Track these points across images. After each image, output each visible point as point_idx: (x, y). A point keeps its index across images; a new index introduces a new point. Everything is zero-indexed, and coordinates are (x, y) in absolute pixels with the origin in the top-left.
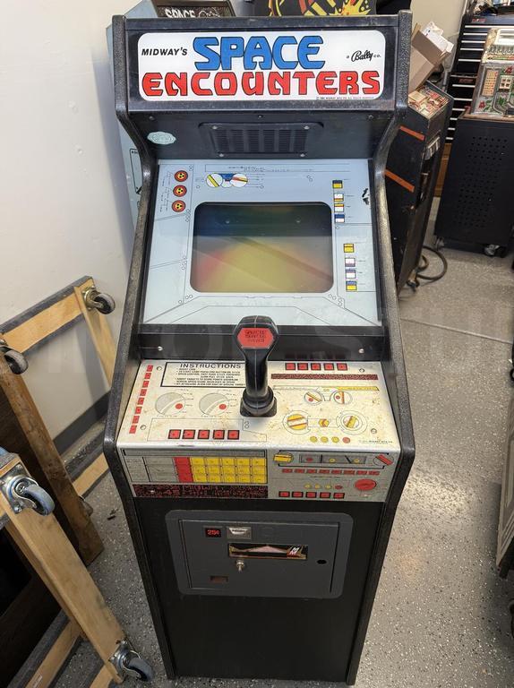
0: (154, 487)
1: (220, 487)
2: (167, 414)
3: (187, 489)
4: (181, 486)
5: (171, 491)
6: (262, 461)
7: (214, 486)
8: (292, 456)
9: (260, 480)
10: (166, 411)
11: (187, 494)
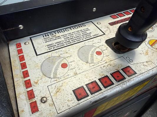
2: (58, 76)
10: (55, 74)
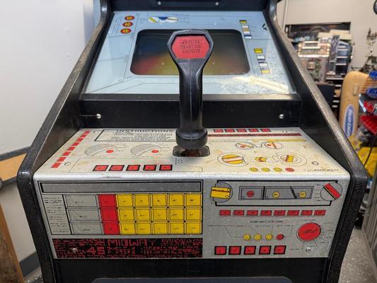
0: (76, 242)
1: (150, 241)
3: (113, 244)
4: (106, 240)
5: (96, 249)
6: (197, 198)
7: (143, 240)
8: (231, 188)
9: (194, 229)
10: (95, 154)
11: (113, 253)
